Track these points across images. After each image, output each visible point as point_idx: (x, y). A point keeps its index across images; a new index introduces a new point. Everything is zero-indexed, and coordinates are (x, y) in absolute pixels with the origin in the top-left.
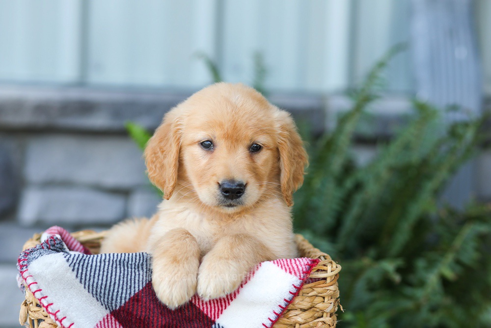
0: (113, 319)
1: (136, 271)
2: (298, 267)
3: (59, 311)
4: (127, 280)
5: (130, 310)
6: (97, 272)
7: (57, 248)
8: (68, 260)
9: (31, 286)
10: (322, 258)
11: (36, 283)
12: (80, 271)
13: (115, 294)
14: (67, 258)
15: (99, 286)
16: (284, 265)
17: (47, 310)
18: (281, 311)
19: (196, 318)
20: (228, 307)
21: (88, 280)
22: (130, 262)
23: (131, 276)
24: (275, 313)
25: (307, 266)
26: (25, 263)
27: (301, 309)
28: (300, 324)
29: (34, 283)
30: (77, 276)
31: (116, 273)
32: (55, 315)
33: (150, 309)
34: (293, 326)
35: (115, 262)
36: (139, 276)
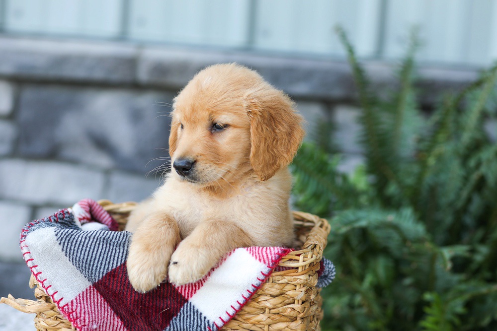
0: (95, 290)
1: (117, 248)
2: (267, 256)
3: (46, 280)
4: (107, 256)
5: (107, 284)
6: (81, 247)
7: (66, 221)
8: (57, 235)
9: (25, 255)
11: (30, 253)
12: (66, 245)
13: (94, 268)
14: (56, 233)
15: (81, 260)
16: (256, 253)
17: (37, 278)
18: (248, 295)
19: (170, 296)
20: (201, 288)
21: (72, 254)
22: (113, 240)
23: (111, 253)
24: (244, 297)
25: (277, 255)
26: (26, 234)
27: (271, 295)
28: (270, 309)
29: (27, 253)
30: (63, 250)
31: (98, 249)
32: (42, 282)
33: (124, 285)
34: (263, 310)
35: (99, 239)
36: (119, 254)
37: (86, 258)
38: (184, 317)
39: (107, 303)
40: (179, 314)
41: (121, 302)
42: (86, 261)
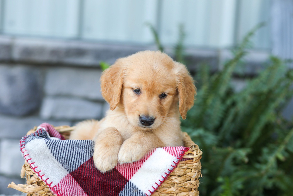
0: (71, 177)
1: (85, 150)
2: (177, 151)
3: (41, 171)
4: (79, 155)
5: (80, 172)
6: (63, 150)
8: (47, 143)
9: (26, 157)
10: (193, 147)
11: (29, 155)
12: (53, 149)
13: (72, 163)
14: (46, 142)
15: (63, 158)
16: (169, 150)
17: (34, 170)
18: (166, 176)
19: (118, 178)
20: (136, 173)
21: (57, 154)
22: (82, 145)
23: (82, 153)
24: (163, 177)
25: (182, 151)
26: (24, 144)
27: (178, 175)
28: (177, 184)
29: (27, 155)
30: (51, 152)
31: (73, 151)
32: (38, 173)
33: (91, 172)
34: (173, 185)
35: (73, 145)
36: (86, 153)
37: (66, 156)
38: (127, 191)
39: (79, 184)
40: (124, 189)
41: (89, 183)
42: (67, 158)
